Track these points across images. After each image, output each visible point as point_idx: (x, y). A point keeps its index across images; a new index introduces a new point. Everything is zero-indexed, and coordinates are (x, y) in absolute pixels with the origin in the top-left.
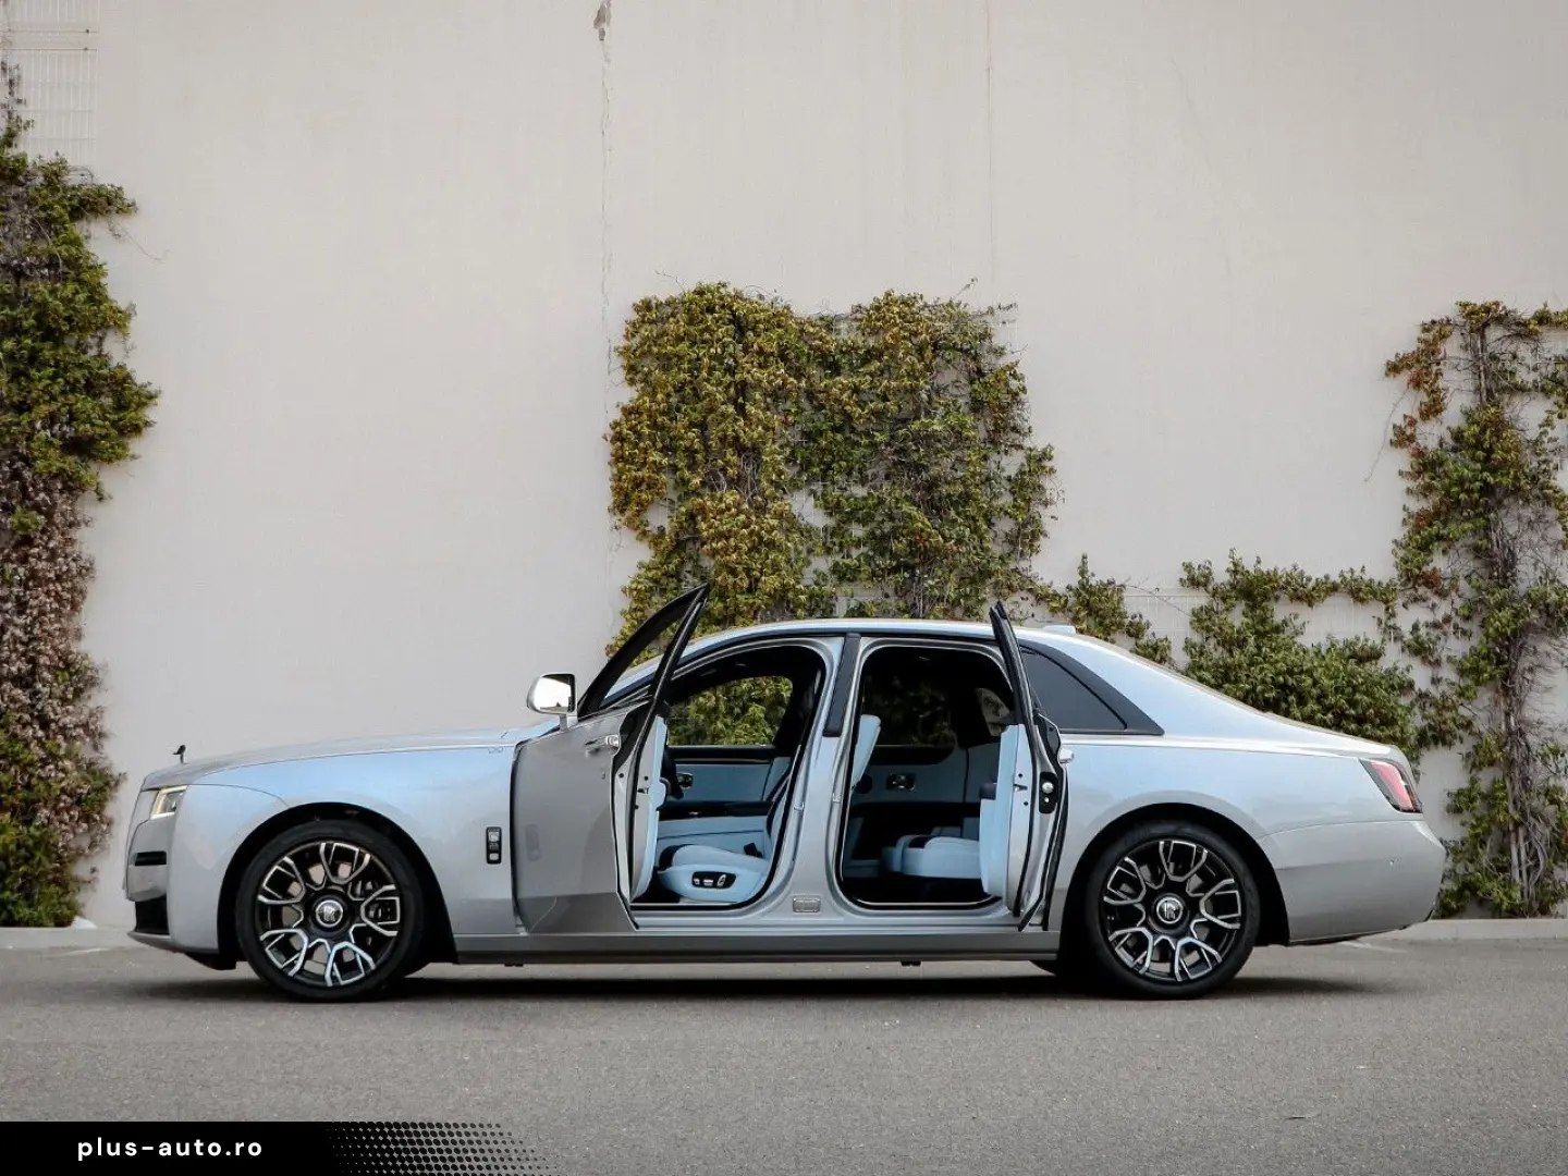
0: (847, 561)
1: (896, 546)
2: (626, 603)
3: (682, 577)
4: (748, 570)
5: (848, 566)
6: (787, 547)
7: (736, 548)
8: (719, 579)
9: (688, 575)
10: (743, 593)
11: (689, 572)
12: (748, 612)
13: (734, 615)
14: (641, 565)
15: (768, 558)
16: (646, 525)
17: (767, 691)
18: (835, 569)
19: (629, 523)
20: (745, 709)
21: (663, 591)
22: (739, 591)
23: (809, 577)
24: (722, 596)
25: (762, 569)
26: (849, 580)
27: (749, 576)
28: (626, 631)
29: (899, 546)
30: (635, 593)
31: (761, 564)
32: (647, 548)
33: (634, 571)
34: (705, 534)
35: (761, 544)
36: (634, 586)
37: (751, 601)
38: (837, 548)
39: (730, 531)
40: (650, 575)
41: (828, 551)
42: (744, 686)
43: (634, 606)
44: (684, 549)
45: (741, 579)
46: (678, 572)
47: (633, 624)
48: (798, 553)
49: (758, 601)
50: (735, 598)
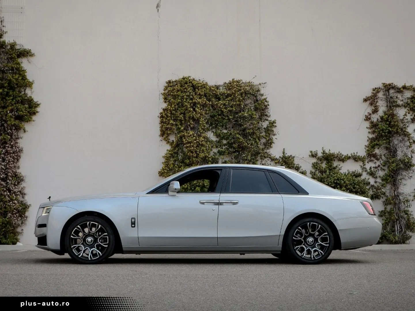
0: (222, 150)
1: (235, 146)
2: (163, 160)
4: (196, 152)
6: (206, 146)
7: (193, 146)
8: (188, 154)
9: (180, 153)
10: (194, 158)
12: (196, 163)
13: (192, 164)
14: (167, 150)
15: (201, 149)
16: (169, 140)
17: (201, 184)
18: (219, 152)
19: (165, 139)
20: (195, 188)
21: (173, 157)
23: (212, 154)
24: (189, 159)
25: (200, 152)
26: (222, 155)
28: (163, 168)
30: (166, 158)
31: (199, 150)
32: (169, 146)
33: (166, 152)
34: (185, 142)
35: (199, 145)
36: (166, 156)
37: (197, 160)
38: (219, 146)
39: (191, 141)
40: (170, 153)
41: (217, 147)
42: (195, 182)
43: (166, 161)
44: (179, 146)
45: (194, 154)
46: (177, 152)
47: (165, 166)
48: (209, 147)
49: (199, 160)
50: (192, 159)
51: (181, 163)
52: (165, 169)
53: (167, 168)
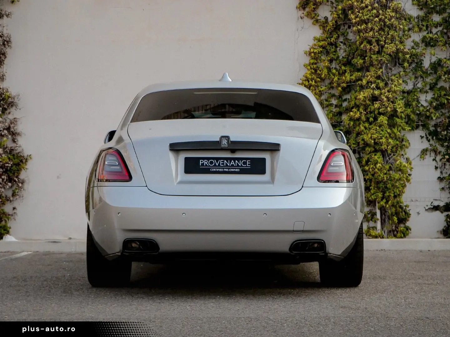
0: (431, 35)
2: (307, 60)
3: (338, 45)
4: (378, 41)
5: (432, 39)
6: (400, 28)
7: (372, 29)
8: (362, 46)
9: (342, 45)
10: (374, 54)
11: (342, 42)
12: (378, 65)
13: (369, 67)
14: (315, 39)
15: (388, 34)
16: (318, 16)
17: (389, 109)
18: (424, 40)
19: (308, 15)
20: (376, 119)
21: (328, 53)
22: (372, 53)
23: (409, 44)
24: (363, 56)
25: (385, 41)
26: (432, 46)
27: (378, 45)
28: (308, 75)
30: (313, 54)
31: (385, 38)
32: (319, 29)
33: (312, 43)
34: (354, 21)
35: (385, 26)
36: (312, 50)
37: (380, 59)
38: (425, 28)
39: (368, 19)
40: (321, 43)
41: (420, 30)
42: (376, 106)
43: (312, 61)
44: (339, 30)
45: (374, 46)
46: (335, 42)
47: (311, 72)
48: (404, 32)
49: (384, 59)
50: (371, 57)
51: (345, 65)
52: (312, 79)
53: (315, 78)
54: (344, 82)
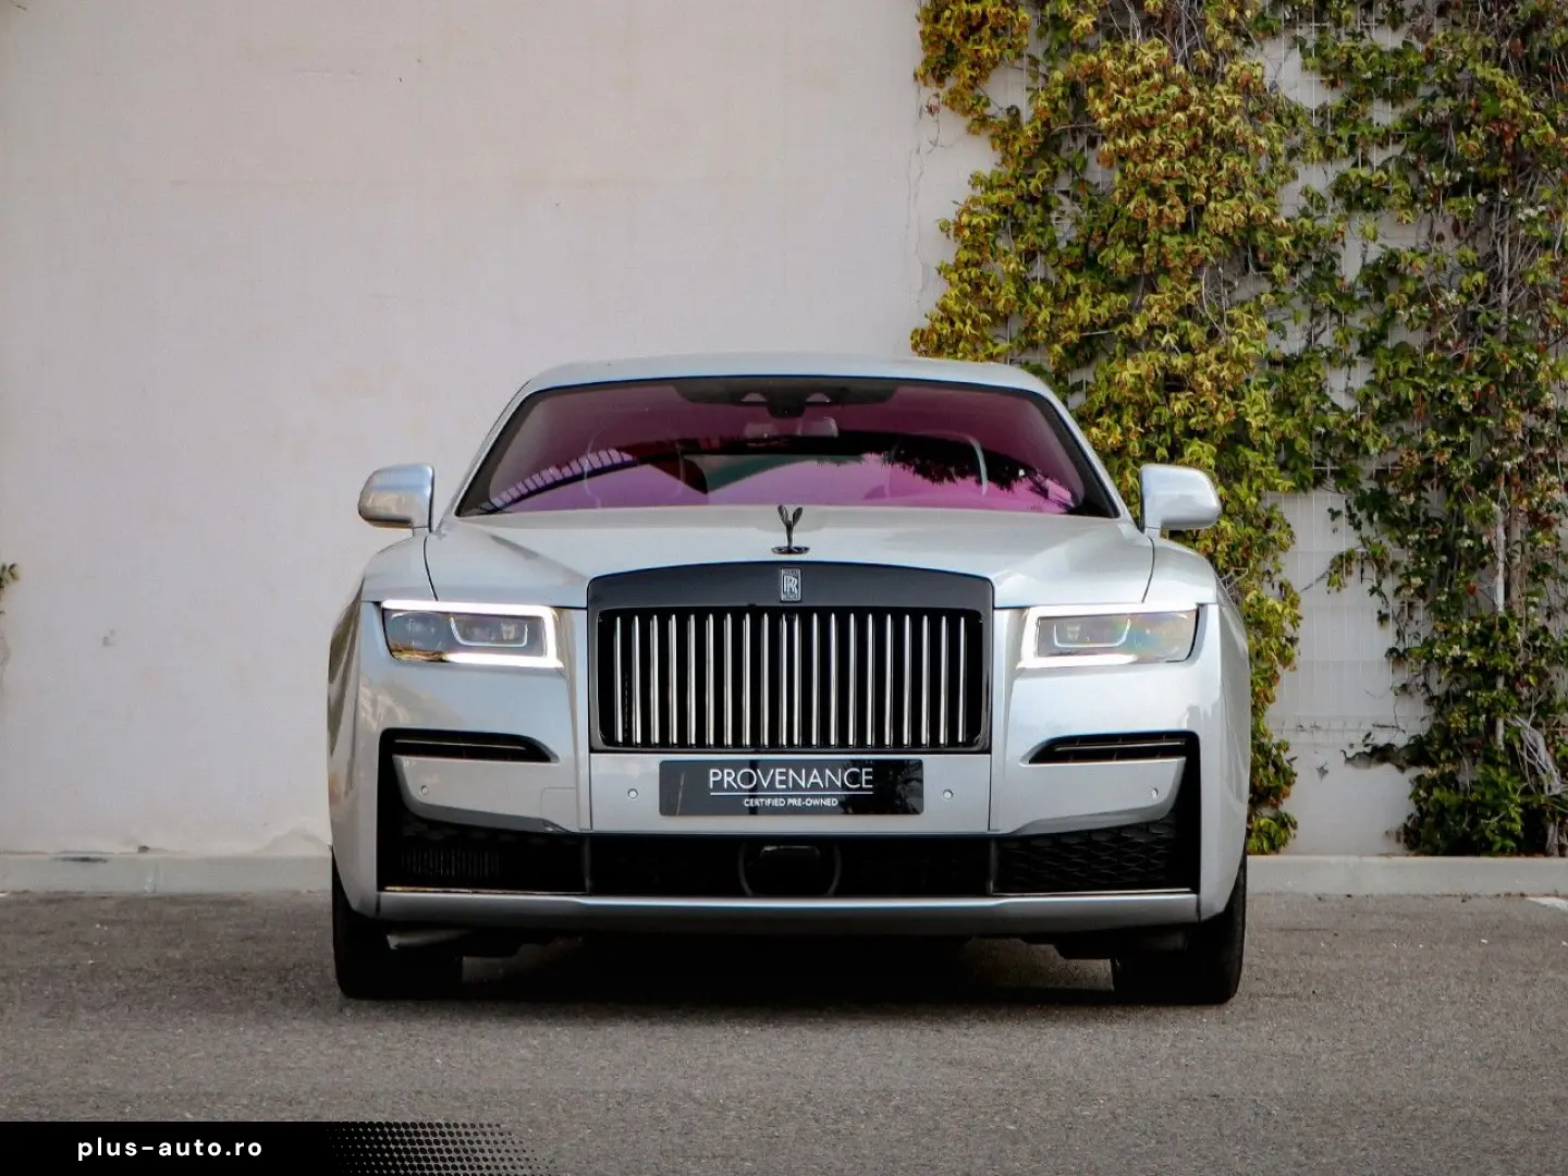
0: (1364, 172)
1: (1459, 144)
2: (948, 251)
3: (1053, 203)
4: (1184, 190)
5: (1367, 184)
6: (1258, 147)
7: (1164, 149)
8: (1131, 206)
9: (1066, 200)
10: (1172, 234)
11: (1066, 193)
12: (1184, 269)
13: (1155, 275)
14: (976, 180)
15: (1220, 168)
16: (987, 105)
17: (1220, 417)
18: (1340, 188)
19: (954, 101)
20: (1176, 450)
21: (1018, 228)
22: (1166, 229)
23: (1290, 201)
24: (1134, 241)
25: (1208, 189)
26: (1368, 208)
27: (1186, 203)
28: (951, 303)
29: (1467, 144)
30: (967, 233)
31: (1207, 179)
32: (988, 145)
33: (965, 193)
34: (1104, 120)
35: (1207, 140)
36: (965, 219)
37: (1190, 248)
38: (1344, 148)
39: (1151, 117)
40: (995, 198)
41: (1329, 154)
42: (1177, 407)
43: (965, 256)
44: (1057, 152)
45: (1172, 207)
46: (1045, 193)
47: (961, 291)
48: (1274, 157)
49: (1204, 249)
50: (1160, 244)
51: (1075, 269)
52: (963, 316)
53: (975, 310)
54: (1071, 328)
